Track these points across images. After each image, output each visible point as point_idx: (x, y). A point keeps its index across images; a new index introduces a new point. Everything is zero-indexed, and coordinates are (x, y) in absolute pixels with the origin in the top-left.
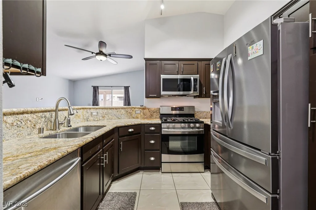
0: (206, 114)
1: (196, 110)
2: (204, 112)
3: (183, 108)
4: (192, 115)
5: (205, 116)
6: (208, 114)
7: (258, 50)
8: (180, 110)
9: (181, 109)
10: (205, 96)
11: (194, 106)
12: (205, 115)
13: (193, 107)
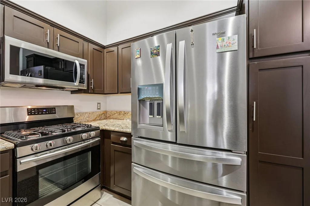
0: (89, 116)
1: (76, 111)
2: (86, 113)
3: (55, 108)
4: (70, 120)
5: (87, 119)
6: (90, 115)
7: (231, 44)
8: (49, 114)
9: (51, 110)
10: (93, 91)
11: (73, 106)
12: (87, 117)
13: (71, 108)
